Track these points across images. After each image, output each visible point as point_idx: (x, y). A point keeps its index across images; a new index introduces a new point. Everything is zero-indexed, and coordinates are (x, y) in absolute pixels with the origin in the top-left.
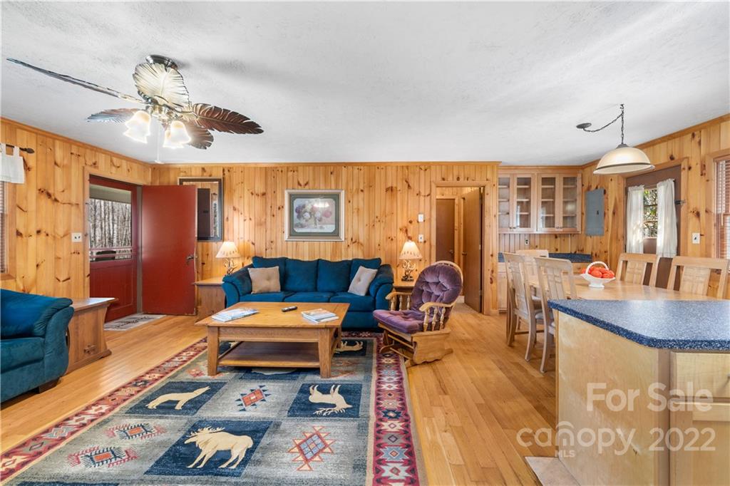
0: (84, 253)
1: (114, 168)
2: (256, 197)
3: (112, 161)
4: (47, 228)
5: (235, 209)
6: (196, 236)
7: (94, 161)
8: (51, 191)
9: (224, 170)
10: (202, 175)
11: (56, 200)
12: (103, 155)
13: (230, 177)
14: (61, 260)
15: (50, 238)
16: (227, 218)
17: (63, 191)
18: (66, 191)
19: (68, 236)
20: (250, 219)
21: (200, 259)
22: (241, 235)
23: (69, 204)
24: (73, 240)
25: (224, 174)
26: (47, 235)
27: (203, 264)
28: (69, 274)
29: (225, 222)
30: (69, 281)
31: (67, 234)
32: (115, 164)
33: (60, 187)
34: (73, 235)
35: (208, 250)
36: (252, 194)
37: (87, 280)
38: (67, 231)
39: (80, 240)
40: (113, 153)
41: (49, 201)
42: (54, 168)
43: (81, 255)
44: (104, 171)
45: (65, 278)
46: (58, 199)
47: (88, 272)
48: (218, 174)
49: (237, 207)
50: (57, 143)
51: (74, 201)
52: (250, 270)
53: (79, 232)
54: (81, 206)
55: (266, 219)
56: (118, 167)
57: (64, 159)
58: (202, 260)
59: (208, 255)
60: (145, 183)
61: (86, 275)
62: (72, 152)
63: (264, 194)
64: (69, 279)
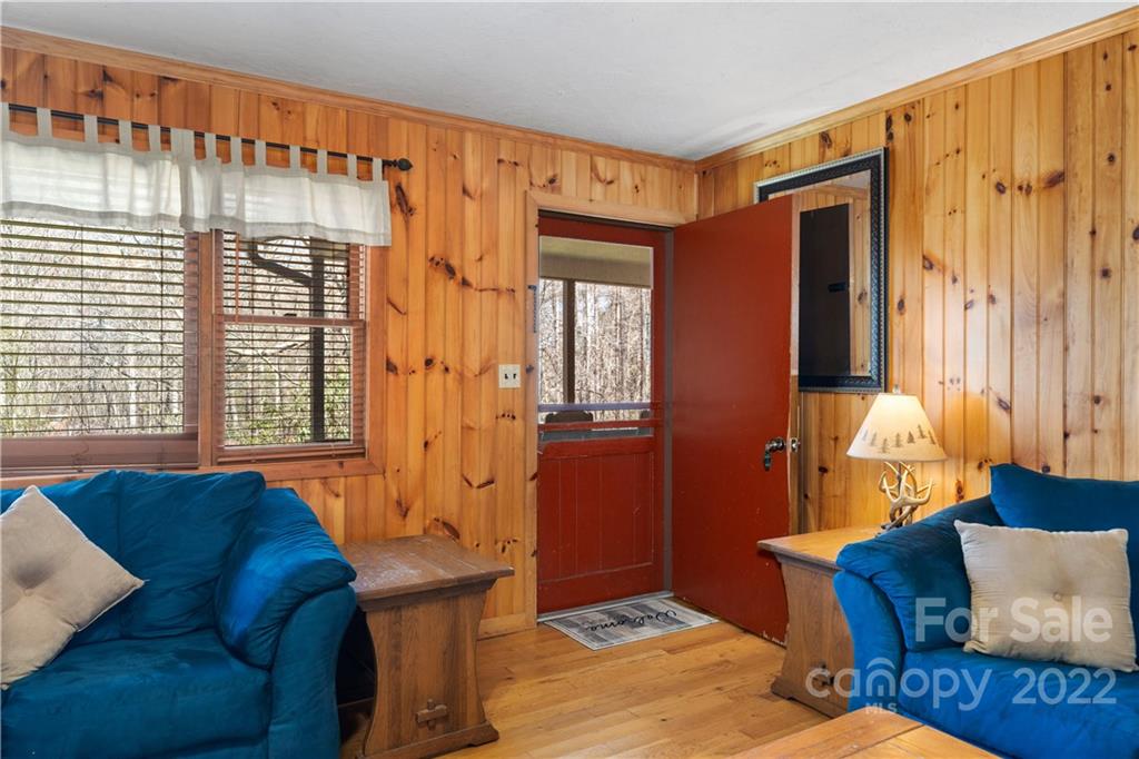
0: (525, 418)
1: (598, 188)
2: (1020, 198)
3: (593, 168)
4: (446, 352)
5: (928, 264)
6: (794, 372)
7: (550, 174)
8: (455, 262)
9: (889, 122)
10: (822, 159)
11: (465, 283)
12: (573, 154)
13: (911, 140)
14: (476, 435)
15: (451, 376)
16: (901, 304)
17: (481, 259)
18: (486, 257)
19: (491, 371)
20: (991, 299)
21: (814, 452)
22: (953, 370)
23: (494, 290)
24: (503, 383)
25: (890, 137)
26: (447, 369)
27: (823, 470)
28: (491, 470)
29: (895, 317)
30: (493, 485)
31: (488, 368)
32: (602, 176)
33: (472, 251)
34: (503, 369)
35: (836, 423)
36: (1000, 188)
37: (531, 487)
38: (489, 359)
39: (517, 383)
40: (596, 145)
41: (452, 285)
42: (463, 203)
43: (518, 423)
44: (577, 197)
45: (482, 481)
46: (471, 279)
47: (533, 468)
48: (870, 143)
49: (936, 252)
50: (469, 137)
51: (504, 283)
52: (967, 531)
53: (514, 362)
54: (519, 295)
55: (1064, 295)
56: (611, 182)
57: (482, 177)
58: (821, 459)
59: (836, 439)
60: (682, 221)
61: (530, 473)
62: (502, 157)
63: (1056, 180)
64: (491, 482)
